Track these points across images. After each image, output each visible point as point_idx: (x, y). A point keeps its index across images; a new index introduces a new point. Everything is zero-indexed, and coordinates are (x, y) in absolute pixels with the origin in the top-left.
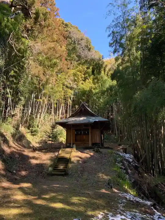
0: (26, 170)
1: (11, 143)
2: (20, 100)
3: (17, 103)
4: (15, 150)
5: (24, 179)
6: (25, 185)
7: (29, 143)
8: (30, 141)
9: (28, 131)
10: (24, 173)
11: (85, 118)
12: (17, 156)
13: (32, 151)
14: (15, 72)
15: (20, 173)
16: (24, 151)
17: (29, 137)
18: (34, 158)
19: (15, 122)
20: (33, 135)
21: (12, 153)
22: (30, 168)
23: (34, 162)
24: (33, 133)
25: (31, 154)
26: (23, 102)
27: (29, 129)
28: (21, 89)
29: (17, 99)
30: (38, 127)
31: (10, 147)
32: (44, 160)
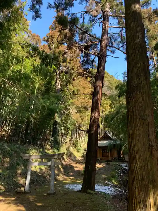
0: (73, 173)
1: (66, 160)
2: (68, 133)
3: (67, 135)
4: (68, 163)
5: (71, 176)
6: (71, 178)
7: (75, 157)
8: (76, 157)
9: (75, 149)
10: (71, 174)
11: (107, 141)
12: (68, 166)
13: (76, 164)
14: (65, 117)
15: (70, 174)
16: (72, 164)
17: (75, 153)
18: (76, 167)
19: (67, 147)
20: (78, 152)
21: (67, 165)
22: (74, 171)
23: (76, 169)
24: (78, 150)
25: (75, 165)
26: (70, 134)
27: (75, 148)
28: (69, 126)
29: (67, 133)
30: (81, 146)
31: (65, 161)
32: (80, 168)
